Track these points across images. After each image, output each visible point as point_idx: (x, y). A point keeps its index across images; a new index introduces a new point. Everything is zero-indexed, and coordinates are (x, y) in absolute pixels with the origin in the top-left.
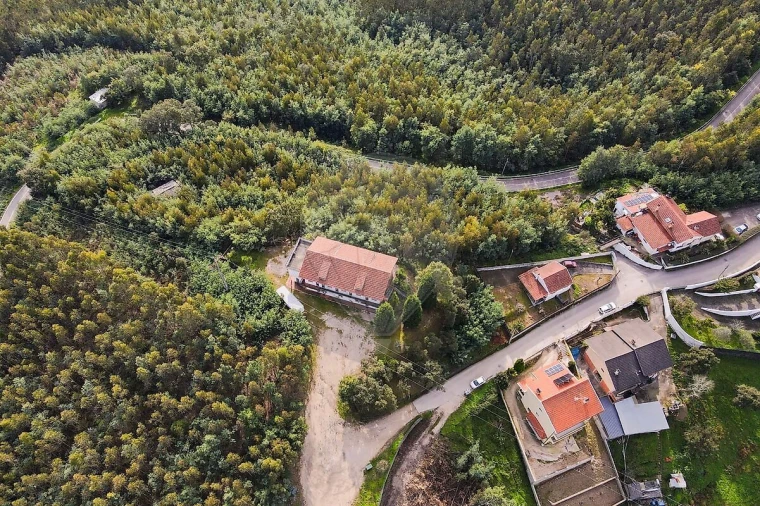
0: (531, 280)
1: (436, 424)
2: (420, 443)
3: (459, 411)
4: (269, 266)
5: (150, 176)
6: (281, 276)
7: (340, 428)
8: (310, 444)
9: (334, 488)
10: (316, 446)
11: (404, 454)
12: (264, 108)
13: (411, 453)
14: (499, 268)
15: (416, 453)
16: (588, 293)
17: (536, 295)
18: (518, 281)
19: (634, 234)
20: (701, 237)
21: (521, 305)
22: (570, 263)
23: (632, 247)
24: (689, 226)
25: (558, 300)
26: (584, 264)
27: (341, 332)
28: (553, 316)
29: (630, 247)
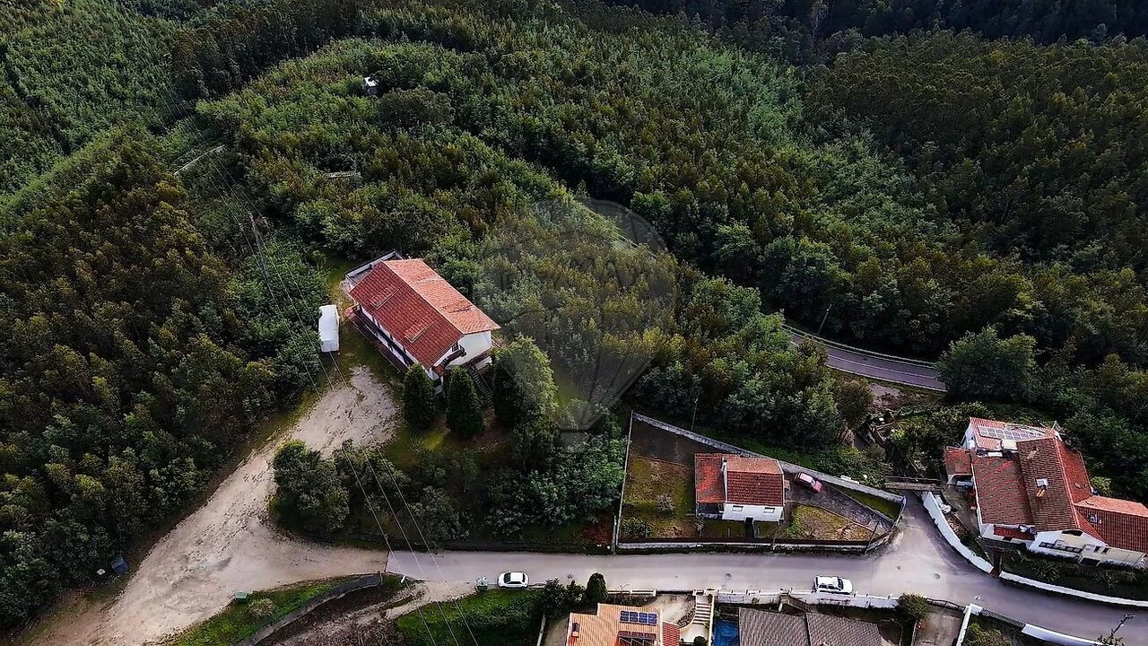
0: (711, 468)
1: (398, 604)
2: (355, 618)
3: (449, 605)
7: (255, 523)
9: (175, 596)
10: (202, 525)
11: (320, 620)
13: (329, 625)
14: (673, 430)
15: (338, 628)
16: (810, 540)
17: (704, 495)
18: (690, 461)
19: (971, 489)
20: (1103, 545)
21: (669, 499)
22: (809, 479)
23: (953, 510)
24: (1080, 509)
25: (748, 528)
26: (839, 494)
27: (361, 398)
28: (721, 550)
29: (948, 508)
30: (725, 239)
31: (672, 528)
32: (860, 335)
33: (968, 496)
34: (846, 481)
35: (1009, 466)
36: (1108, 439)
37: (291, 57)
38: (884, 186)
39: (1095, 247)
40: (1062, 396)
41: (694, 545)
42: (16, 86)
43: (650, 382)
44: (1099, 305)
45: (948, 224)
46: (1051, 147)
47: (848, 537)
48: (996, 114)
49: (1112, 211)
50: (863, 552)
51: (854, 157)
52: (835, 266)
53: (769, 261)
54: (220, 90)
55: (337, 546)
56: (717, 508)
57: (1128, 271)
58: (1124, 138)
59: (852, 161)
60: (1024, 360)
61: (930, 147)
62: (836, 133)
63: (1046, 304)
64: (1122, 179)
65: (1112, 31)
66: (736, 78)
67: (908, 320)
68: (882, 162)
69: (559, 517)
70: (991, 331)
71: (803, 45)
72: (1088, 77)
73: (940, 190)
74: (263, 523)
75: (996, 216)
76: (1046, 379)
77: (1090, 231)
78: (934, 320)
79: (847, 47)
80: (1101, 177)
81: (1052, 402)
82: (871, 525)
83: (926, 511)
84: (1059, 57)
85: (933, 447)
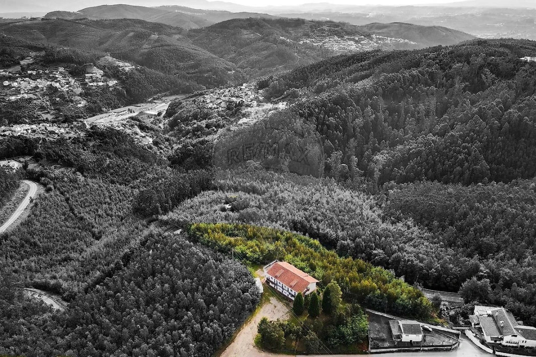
0: (396, 324)
4: (258, 271)
5: (230, 232)
6: (260, 277)
7: (251, 347)
8: (233, 347)
10: (235, 349)
12: (299, 225)
14: (380, 314)
16: (433, 346)
17: (395, 332)
18: (388, 324)
19: (480, 328)
20: (524, 339)
21: (384, 335)
22: (428, 327)
23: (476, 335)
24: (515, 328)
25: (411, 344)
26: (438, 332)
27: (275, 307)
28: (404, 351)
29: (474, 335)
30: (376, 255)
31: (387, 344)
32: (430, 285)
33: (480, 330)
34: (439, 328)
35: (491, 319)
36: (519, 309)
37: (188, 198)
38: (422, 237)
39: (502, 254)
40: (502, 299)
41: (394, 350)
42: (73, 213)
43: (370, 297)
44: (507, 270)
45: (449, 249)
46: (479, 222)
47: (444, 344)
48: (456, 211)
49: (505, 242)
50: (451, 349)
51: (409, 228)
52: (418, 262)
53: (393, 261)
54: (165, 211)
55: (279, 354)
56: (399, 337)
57: (514, 260)
58: (502, 218)
59: (408, 229)
60: (487, 288)
61: (436, 223)
62: (399, 219)
63: (490, 271)
64: (506, 232)
65: (490, 180)
66: (353, 201)
67: (446, 278)
68: (419, 229)
69: (351, 340)
70: (475, 279)
71: (374, 187)
72: (485, 197)
73: (444, 238)
74: (254, 347)
75: (465, 245)
76: (496, 294)
77: (499, 249)
78: (454, 278)
79: (392, 188)
80: (498, 231)
81: (499, 301)
82: (451, 341)
83: (467, 337)
84: (473, 191)
85: (465, 315)
